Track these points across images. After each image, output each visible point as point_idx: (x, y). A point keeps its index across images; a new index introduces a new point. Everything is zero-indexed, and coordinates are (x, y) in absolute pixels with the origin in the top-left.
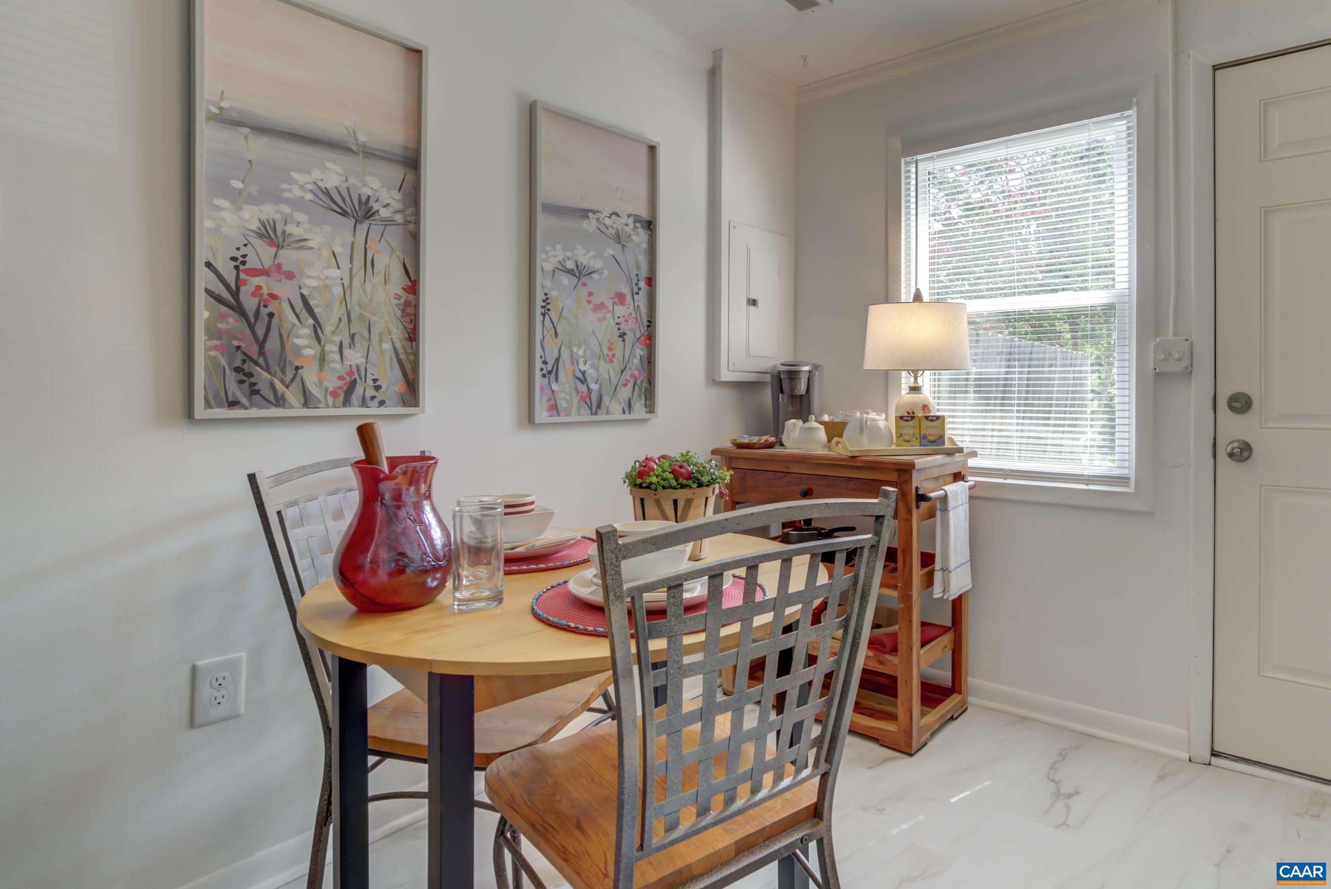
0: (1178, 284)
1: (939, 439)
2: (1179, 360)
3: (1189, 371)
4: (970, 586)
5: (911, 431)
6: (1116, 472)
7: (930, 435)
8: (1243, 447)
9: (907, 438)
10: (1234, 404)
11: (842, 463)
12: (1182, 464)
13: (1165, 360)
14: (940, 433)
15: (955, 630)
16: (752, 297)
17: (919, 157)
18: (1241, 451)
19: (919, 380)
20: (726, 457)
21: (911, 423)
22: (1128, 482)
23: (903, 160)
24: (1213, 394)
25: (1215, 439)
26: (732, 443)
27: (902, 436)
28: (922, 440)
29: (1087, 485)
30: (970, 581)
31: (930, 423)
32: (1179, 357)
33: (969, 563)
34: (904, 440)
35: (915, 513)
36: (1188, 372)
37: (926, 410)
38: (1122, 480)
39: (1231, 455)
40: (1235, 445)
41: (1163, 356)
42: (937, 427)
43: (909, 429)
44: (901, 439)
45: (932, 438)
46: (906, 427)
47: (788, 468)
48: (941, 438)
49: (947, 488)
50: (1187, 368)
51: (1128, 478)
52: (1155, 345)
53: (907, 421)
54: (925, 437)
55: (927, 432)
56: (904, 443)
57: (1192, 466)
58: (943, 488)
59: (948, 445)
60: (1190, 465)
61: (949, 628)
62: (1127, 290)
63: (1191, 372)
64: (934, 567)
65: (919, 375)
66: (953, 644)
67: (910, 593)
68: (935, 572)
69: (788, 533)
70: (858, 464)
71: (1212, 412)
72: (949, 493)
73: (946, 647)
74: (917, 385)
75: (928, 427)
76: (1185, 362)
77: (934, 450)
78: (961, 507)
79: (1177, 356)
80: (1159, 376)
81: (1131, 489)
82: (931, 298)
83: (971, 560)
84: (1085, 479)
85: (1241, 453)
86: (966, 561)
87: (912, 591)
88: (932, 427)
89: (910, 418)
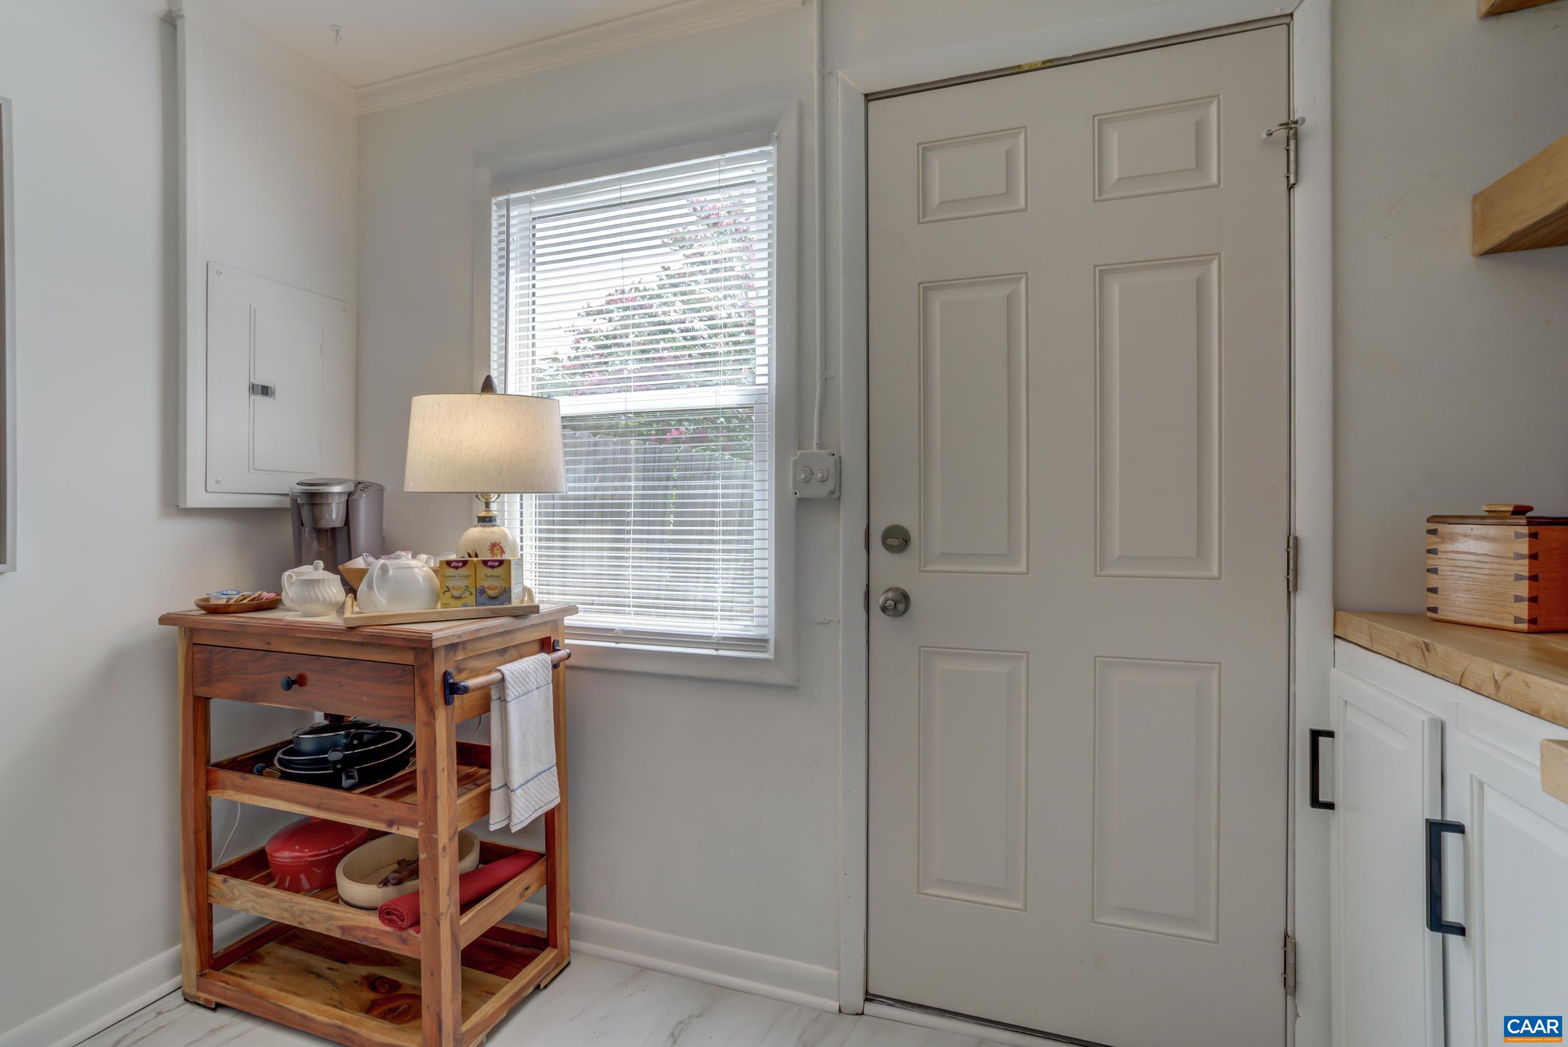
0: (825, 381)
1: (502, 594)
2: (823, 481)
3: (836, 496)
4: (558, 801)
5: (462, 583)
6: (753, 633)
7: (489, 588)
8: (898, 598)
9: (456, 593)
10: (890, 541)
11: (335, 638)
12: (830, 621)
13: (807, 481)
14: (504, 584)
15: (547, 859)
16: (260, 381)
17: (513, 196)
18: (895, 604)
19: (494, 507)
20: (185, 628)
21: (462, 571)
22: (764, 646)
23: (494, 201)
24: (865, 527)
25: (868, 586)
26: (198, 606)
27: (449, 591)
28: (479, 595)
29: (717, 650)
30: (558, 793)
31: (489, 571)
32: (822, 476)
33: (555, 767)
34: (452, 596)
35: (441, 714)
36: (835, 498)
37: (496, 551)
38: (758, 643)
39: (884, 609)
40: (890, 595)
41: (803, 476)
42: (499, 577)
43: (459, 580)
44: (448, 594)
45: (491, 593)
46: (455, 576)
47: (269, 643)
48: (505, 593)
49: (503, 668)
50: (832, 492)
51: (766, 641)
52: (794, 461)
53: (457, 568)
54: (482, 591)
55: (486, 584)
56: (452, 602)
57: (841, 622)
58: (499, 668)
59: (515, 602)
60: (839, 621)
61: (541, 855)
62: (766, 387)
63: (840, 497)
64: (490, 785)
65: (492, 500)
66: (545, 879)
67: (435, 836)
68: (492, 792)
69: (298, 737)
70: (356, 639)
71: (864, 551)
72: (507, 677)
73: (527, 888)
74: (490, 514)
75: (486, 576)
76: (831, 485)
77: (492, 611)
78: (536, 692)
79: (820, 476)
80: (803, 503)
81: (769, 655)
82: (533, 392)
83: (558, 764)
84: (713, 643)
85: (895, 607)
86: (546, 767)
87: (437, 834)
88: (492, 576)
89: (460, 564)
